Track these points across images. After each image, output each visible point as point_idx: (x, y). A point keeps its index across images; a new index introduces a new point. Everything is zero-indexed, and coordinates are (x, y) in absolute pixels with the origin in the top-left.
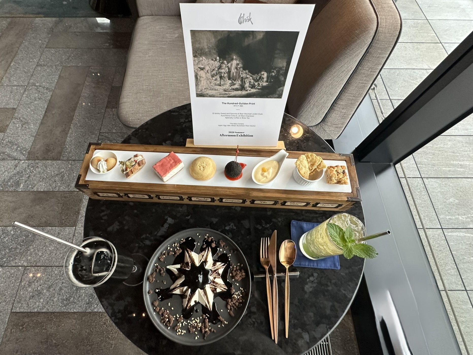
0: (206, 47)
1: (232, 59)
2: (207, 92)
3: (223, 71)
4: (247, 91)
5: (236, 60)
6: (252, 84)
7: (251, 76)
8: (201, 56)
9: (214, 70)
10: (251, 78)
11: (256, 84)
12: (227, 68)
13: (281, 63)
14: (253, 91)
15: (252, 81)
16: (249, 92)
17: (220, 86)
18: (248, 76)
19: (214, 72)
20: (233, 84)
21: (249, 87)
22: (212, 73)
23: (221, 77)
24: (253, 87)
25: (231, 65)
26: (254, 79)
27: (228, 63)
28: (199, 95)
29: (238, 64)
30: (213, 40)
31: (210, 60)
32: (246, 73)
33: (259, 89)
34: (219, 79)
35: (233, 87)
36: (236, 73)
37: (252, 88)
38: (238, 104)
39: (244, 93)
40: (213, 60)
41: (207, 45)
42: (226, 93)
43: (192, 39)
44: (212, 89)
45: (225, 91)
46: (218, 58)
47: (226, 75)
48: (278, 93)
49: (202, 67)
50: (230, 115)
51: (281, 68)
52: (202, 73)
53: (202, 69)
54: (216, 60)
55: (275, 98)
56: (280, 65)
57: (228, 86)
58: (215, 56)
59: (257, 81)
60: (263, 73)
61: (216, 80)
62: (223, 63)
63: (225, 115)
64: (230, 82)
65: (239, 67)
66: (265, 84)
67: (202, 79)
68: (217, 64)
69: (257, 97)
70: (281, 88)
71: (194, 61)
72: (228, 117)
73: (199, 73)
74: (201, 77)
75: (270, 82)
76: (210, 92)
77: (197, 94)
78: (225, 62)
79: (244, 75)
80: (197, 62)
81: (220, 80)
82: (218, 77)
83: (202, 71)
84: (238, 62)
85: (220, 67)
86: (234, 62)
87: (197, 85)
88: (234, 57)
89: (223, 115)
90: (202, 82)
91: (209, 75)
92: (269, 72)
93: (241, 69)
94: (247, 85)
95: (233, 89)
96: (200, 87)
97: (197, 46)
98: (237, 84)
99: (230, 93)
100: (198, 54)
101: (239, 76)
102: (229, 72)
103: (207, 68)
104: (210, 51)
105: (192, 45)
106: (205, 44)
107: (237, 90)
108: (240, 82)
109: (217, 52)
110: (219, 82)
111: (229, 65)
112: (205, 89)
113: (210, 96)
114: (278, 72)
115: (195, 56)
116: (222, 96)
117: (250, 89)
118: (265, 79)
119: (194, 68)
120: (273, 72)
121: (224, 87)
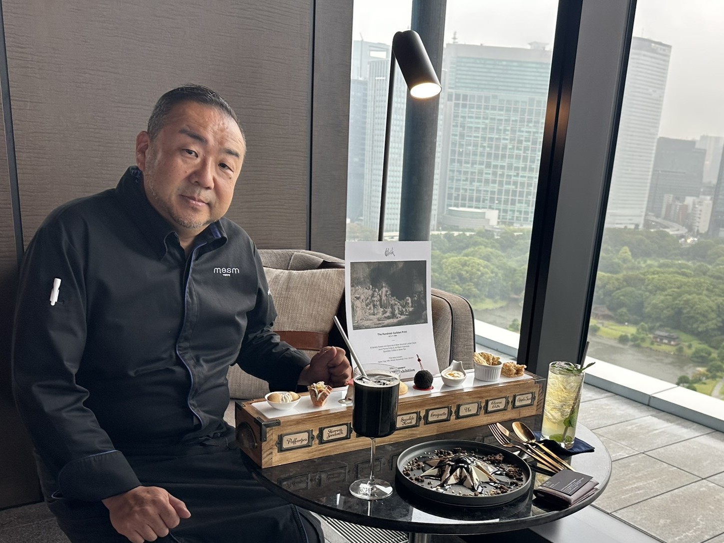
0: (362, 277)
1: (382, 287)
2: (363, 324)
3: (375, 299)
4: (397, 318)
5: (385, 287)
6: (401, 310)
7: (399, 302)
8: (357, 286)
9: (368, 298)
10: (399, 304)
11: (404, 310)
12: (378, 296)
13: (420, 288)
14: (403, 317)
15: (400, 307)
16: (399, 319)
17: (374, 315)
18: (396, 303)
19: (368, 301)
20: (385, 312)
21: (399, 314)
22: (367, 302)
23: (374, 306)
24: (402, 313)
25: (382, 292)
26: (401, 305)
27: (379, 291)
28: (355, 328)
29: (387, 292)
30: (367, 270)
31: (365, 288)
32: (394, 300)
33: (407, 315)
34: (372, 308)
35: (385, 315)
36: (386, 300)
37: (401, 315)
38: (393, 334)
39: (395, 320)
40: (366, 288)
41: (363, 275)
42: (380, 322)
43: (351, 270)
44: (367, 320)
45: (379, 320)
46: (371, 286)
47: (378, 303)
48: (423, 317)
49: (358, 296)
50: (387, 347)
51: (420, 292)
52: (358, 303)
53: (358, 298)
54: (369, 289)
55: (422, 323)
56: (419, 290)
57: (381, 314)
58: (369, 284)
59: (404, 307)
60: (407, 298)
61: (370, 309)
62: (375, 291)
63: (382, 348)
64: (382, 310)
65: (388, 294)
66: (411, 309)
67: (358, 309)
68: (370, 292)
69: (407, 325)
70: (425, 312)
71: (352, 290)
72: (385, 350)
73: (355, 303)
74: (357, 307)
75: (415, 307)
76: (367, 323)
77: (353, 326)
78: (377, 289)
79: (393, 302)
80: (354, 291)
81: (374, 308)
82: (371, 305)
83: (358, 301)
84: (387, 289)
85: (373, 296)
86: (384, 290)
87: (353, 316)
88: (384, 285)
89: (380, 348)
90: (358, 312)
91: (364, 304)
92: (412, 297)
93: (390, 296)
94: (397, 312)
95: (386, 318)
96: (356, 319)
97: (355, 276)
98: (388, 312)
99: (383, 322)
100: (355, 284)
101: (389, 303)
102: (381, 300)
103: (362, 297)
104: (364, 280)
105: (351, 276)
106: (361, 274)
107: (389, 318)
108: (390, 309)
109: (370, 280)
110: (373, 311)
111: (380, 292)
112: (361, 320)
113: (366, 328)
114: (419, 296)
115: (352, 286)
116: (376, 326)
117: (400, 315)
118: (410, 305)
119: (351, 298)
120: (415, 296)
121: (378, 316)
